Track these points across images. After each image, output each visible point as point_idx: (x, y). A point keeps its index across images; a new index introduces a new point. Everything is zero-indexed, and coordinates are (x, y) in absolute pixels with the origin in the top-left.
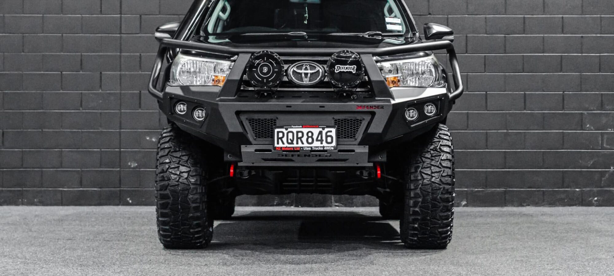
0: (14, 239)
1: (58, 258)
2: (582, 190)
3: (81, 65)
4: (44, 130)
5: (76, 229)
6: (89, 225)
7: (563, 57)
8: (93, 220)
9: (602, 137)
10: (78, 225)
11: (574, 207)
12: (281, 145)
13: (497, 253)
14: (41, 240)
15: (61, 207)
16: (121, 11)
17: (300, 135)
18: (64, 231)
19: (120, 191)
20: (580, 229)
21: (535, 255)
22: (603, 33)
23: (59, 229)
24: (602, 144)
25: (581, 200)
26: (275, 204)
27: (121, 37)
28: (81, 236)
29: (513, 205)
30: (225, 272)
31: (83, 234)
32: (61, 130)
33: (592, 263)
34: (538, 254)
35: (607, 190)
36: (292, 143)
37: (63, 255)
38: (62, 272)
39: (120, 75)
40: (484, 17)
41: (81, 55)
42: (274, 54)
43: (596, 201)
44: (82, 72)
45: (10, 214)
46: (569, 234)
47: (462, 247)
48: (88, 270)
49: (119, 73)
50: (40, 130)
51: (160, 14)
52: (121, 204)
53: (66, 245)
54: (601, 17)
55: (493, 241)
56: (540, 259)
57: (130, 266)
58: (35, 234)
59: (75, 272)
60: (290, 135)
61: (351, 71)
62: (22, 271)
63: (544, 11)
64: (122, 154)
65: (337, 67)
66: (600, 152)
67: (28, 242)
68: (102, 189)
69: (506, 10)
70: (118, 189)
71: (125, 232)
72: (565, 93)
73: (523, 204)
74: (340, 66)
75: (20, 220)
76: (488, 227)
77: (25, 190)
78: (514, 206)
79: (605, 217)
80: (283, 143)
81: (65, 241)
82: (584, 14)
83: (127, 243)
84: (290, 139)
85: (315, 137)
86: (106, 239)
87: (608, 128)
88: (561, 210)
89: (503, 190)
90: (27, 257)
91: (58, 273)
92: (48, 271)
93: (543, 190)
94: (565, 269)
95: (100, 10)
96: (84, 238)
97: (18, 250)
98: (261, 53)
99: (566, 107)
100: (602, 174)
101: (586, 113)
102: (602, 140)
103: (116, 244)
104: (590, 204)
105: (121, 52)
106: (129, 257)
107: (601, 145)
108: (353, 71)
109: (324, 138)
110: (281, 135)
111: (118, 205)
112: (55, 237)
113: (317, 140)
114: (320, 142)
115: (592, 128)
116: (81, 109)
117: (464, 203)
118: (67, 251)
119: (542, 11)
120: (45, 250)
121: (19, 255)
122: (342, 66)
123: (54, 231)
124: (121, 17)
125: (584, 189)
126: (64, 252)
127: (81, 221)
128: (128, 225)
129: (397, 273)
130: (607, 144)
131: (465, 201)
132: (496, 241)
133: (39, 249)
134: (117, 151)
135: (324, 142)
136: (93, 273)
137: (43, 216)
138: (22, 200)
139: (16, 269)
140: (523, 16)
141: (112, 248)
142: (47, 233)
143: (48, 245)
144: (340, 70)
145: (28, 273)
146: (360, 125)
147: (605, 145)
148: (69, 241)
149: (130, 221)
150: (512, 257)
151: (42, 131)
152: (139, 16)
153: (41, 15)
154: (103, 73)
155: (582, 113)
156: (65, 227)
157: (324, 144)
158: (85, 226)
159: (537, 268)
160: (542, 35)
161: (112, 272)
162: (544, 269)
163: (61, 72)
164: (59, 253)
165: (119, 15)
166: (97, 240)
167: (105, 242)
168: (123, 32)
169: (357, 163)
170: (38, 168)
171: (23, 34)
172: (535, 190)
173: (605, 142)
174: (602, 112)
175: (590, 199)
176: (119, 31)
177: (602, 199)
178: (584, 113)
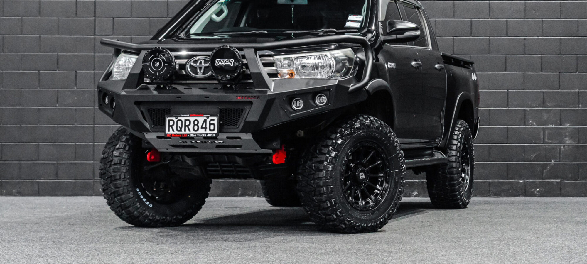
1: (21, 239)
2: (525, 182)
3: (58, 64)
4: (22, 125)
7: (507, 57)
8: (64, 208)
9: (544, 132)
11: (518, 197)
12: (171, 132)
15: (38, 197)
16: (95, 14)
17: (188, 123)
19: (94, 182)
20: (516, 215)
21: (466, 236)
22: (544, 35)
23: (30, 215)
24: (544, 139)
25: (524, 191)
26: (239, 194)
27: (95, 38)
28: (48, 221)
30: (174, 250)
31: (51, 219)
32: (38, 125)
33: (516, 242)
34: (469, 236)
35: (548, 182)
36: (181, 130)
37: (27, 236)
39: (94, 73)
40: (434, 20)
41: (58, 55)
42: (165, 49)
43: (538, 192)
44: (59, 71)
46: (504, 219)
48: (46, 248)
49: (93, 72)
50: (19, 125)
51: (131, 16)
52: (94, 195)
53: (32, 228)
54: (543, 20)
56: (470, 240)
57: (86, 245)
59: (34, 250)
60: (180, 123)
61: (229, 64)
63: (489, 15)
64: (95, 148)
65: (217, 60)
66: (541, 146)
68: (77, 180)
69: (454, 12)
70: (92, 180)
71: (90, 218)
72: (509, 91)
74: (220, 60)
76: (431, 214)
77: (4, 181)
80: (173, 131)
81: (32, 225)
82: (527, 18)
83: (89, 227)
84: (179, 127)
85: (200, 125)
86: (71, 223)
87: (549, 124)
92: (9, 249)
93: (489, 182)
95: (75, 13)
96: (51, 222)
98: (154, 49)
99: (511, 104)
100: (544, 167)
101: (529, 110)
102: (544, 135)
103: (79, 227)
104: (533, 195)
105: (95, 53)
106: (88, 238)
107: (542, 139)
108: (231, 64)
109: (208, 126)
110: (171, 123)
111: (92, 195)
113: (202, 128)
114: (204, 130)
115: (534, 124)
116: (57, 105)
117: (415, 193)
118: (32, 233)
119: (488, 15)
120: (11, 233)
122: (221, 60)
124: (95, 20)
125: (527, 181)
127: (52, 209)
130: (548, 139)
131: (416, 192)
133: (5, 232)
134: (91, 145)
135: (208, 130)
138: (1, 191)
140: (470, 19)
141: (74, 230)
143: (15, 229)
144: (219, 64)
146: (242, 114)
147: (546, 140)
148: (36, 225)
150: (444, 238)
151: (21, 126)
152: (112, 18)
153: (20, 18)
154: (78, 71)
155: (525, 110)
157: (208, 131)
160: (488, 37)
161: (68, 251)
163: (39, 71)
164: (24, 235)
165: (93, 18)
166: (62, 224)
167: (70, 226)
168: (96, 34)
169: (256, 149)
170: (17, 161)
171: (3, 35)
172: (481, 182)
173: (546, 138)
174: (544, 109)
175: (532, 190)
176: (93, 32)
177: (543, 190)
178: (527, 110)
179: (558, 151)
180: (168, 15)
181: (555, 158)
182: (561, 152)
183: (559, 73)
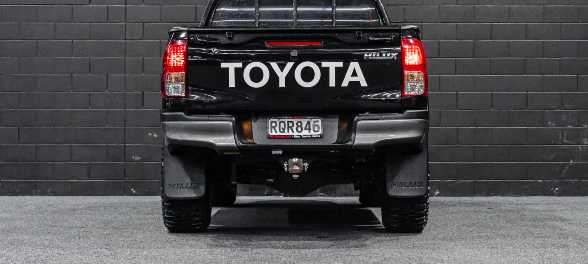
0: (32, 227)
2: (544, 181)
3: (90, 68)
4: (56, 127)
5: (87, 218)
6: (99, 214)
7: (526, 60)
8: (101, 209)
9: (563, 132)
10: (89, 214)
11: (537, 197)
13: (474, 240)
14: (56, 228)
15: (71, 197)
16: (125, 19)
18: (77, 220)
19: (125, 182)
20: (546, 217)
23: (72, 218)
24: (563, 139)
25: (543, 190)
26: (266, 194)
27: (125, 43)
28: (93, 224)
29: (481, 195)
31: (94, 222)
32: (71, 127)
33: (561, 249)
34: (511, 241)
35: (567, 181)
37: (78, 242)
38: (78, 259)
39: (125, 76)
41: (90, 59)
43: (557, 191)
44: (91, 74)
45: (26, 204)
47: (441, 234)
49: (124, 75)
50: (53, 127)
52: (125, 194)
53: (80, 233)
54: (561, 24)
55: (468, 229)
56: (513, 246)
58: (50, 223)
62: (42, 258)
64: (126, 149)
66: (560, 146)
67: (45, 230)
68: (109, 180)
69: (474, 17)
70: (123, 180)
71: (132, 221)
72: (528, 93)
73: (491, 194)
75: (35, 209)
77: (38, 181)
78: (483, 196)
79: (567, 206)
81: (78, 229)
82: (546, 22)
83: (135, 231)
86: (115, 227)
87: (568, 125)
88: (526, 200)
89: (473, 181)
90: (46, 245)
91: (75, 260)
93: (509, 181)
94: (537, 255)
95: (106, 18)
96: (95, 226)
97: (37, 238)
99: (530, 106)
100: (562, 167)
101: (548, 112)
102: (563, 135)
103: (125, 232)
104: (551, 194)
105: (125, 56)
106: (138, 244)
107: (561, 141)
111: (123, 195)
112: (68, 225)
115: (553, 125)
116: (90, 108)
117: (437, 193)
118: (81, 238)
119: (508, 19)
120: (61, 238)
121: (38, 243)
123: (67, 219)
124: (125, 25)
125: (546, 180)
126: (79, 240)
127: (91, 210)
128: (134, 213)
129: (385, 259)
130: (567, 140)
131: (438, 191)
132: (471, 229)
133: (55, 237)
134: (122, 146)
136: (107, 260)
137: (56, 206)
138: (36, 191)
139: (36, 256)
140: (490, 23)
141: (121, 235)
142: (61, 222)
143: (64, 234)
145: (48, 260)
147: (565, 141)
148: (83, 229)
149: (135, 210)
150: (487, 244)
152: (142, 23)
153: (54, 23)
154: (109, 75)
155: (544, 111)
156: (77, 216)
158: (95, 215)
159: (512, 255)
160: (508, 41)
162: (518, 255)
163: (72, 75)
164: (74, 241)
165: (124, 23)
166: (108, 228)
167: (115, 230)
168: (127, 39)
170: (51, 162)
171: (37, 40)
172: (502, 182)
173: (565, 139)
174: (562, 110)
175: (551, 190)
176: (124, 37)
177: (562, 189)
178: (546, 112)
179: (577, 152)
180: (196, 20)
181: (573, 159)
182: (580, 152)
183: (578, 75)
